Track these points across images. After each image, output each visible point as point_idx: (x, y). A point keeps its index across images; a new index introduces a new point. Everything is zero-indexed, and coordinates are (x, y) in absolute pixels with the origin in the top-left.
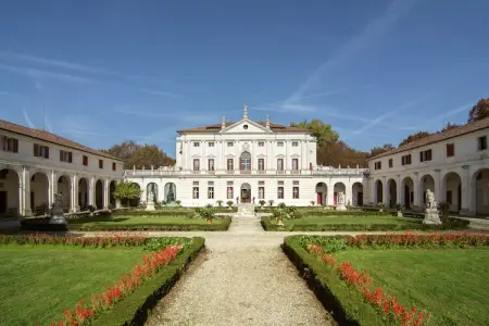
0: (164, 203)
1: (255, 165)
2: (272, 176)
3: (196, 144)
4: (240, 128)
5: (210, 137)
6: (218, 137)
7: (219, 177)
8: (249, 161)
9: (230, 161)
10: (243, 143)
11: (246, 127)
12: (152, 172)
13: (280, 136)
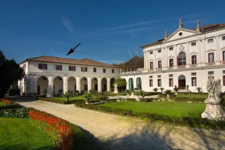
0: (136, 89)
1: (189, 60)
2: (202, 68)
3: (151, 53)
4: (177, 36)
5: (158, 47)
6: (162, 46)
7: (164, 72)
8: (185, 59)
9: (171, 60)
10: (179, 46)
11: (181, 34)
12: (131, 73)
13: (209, 35)
